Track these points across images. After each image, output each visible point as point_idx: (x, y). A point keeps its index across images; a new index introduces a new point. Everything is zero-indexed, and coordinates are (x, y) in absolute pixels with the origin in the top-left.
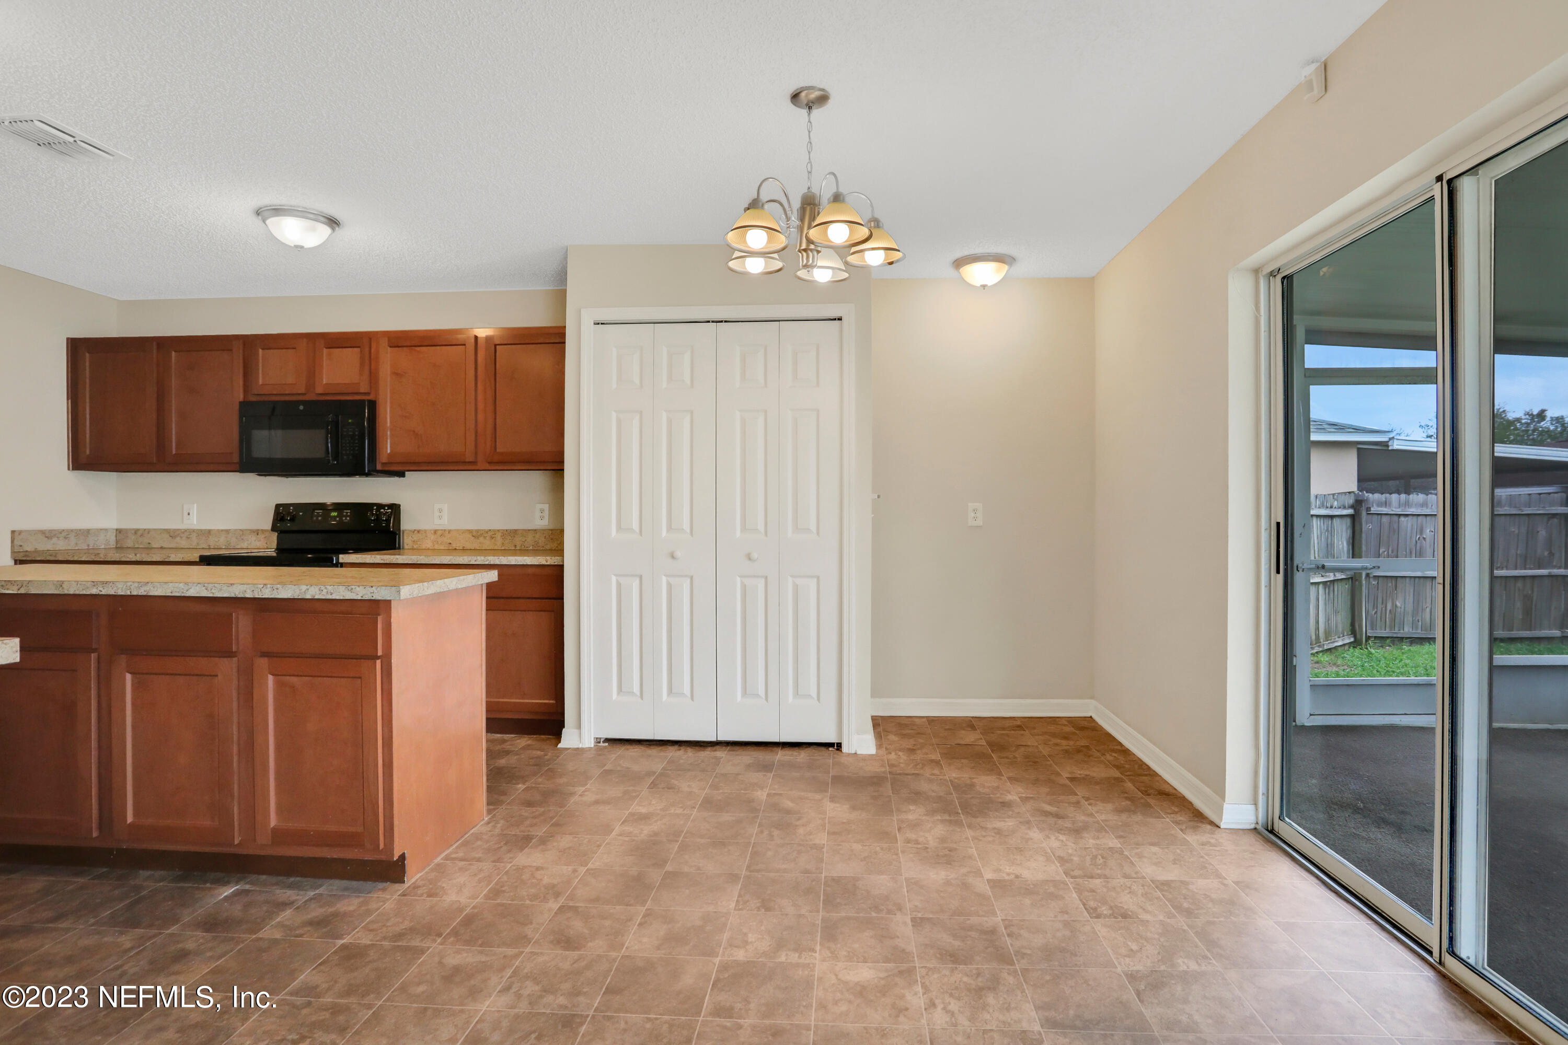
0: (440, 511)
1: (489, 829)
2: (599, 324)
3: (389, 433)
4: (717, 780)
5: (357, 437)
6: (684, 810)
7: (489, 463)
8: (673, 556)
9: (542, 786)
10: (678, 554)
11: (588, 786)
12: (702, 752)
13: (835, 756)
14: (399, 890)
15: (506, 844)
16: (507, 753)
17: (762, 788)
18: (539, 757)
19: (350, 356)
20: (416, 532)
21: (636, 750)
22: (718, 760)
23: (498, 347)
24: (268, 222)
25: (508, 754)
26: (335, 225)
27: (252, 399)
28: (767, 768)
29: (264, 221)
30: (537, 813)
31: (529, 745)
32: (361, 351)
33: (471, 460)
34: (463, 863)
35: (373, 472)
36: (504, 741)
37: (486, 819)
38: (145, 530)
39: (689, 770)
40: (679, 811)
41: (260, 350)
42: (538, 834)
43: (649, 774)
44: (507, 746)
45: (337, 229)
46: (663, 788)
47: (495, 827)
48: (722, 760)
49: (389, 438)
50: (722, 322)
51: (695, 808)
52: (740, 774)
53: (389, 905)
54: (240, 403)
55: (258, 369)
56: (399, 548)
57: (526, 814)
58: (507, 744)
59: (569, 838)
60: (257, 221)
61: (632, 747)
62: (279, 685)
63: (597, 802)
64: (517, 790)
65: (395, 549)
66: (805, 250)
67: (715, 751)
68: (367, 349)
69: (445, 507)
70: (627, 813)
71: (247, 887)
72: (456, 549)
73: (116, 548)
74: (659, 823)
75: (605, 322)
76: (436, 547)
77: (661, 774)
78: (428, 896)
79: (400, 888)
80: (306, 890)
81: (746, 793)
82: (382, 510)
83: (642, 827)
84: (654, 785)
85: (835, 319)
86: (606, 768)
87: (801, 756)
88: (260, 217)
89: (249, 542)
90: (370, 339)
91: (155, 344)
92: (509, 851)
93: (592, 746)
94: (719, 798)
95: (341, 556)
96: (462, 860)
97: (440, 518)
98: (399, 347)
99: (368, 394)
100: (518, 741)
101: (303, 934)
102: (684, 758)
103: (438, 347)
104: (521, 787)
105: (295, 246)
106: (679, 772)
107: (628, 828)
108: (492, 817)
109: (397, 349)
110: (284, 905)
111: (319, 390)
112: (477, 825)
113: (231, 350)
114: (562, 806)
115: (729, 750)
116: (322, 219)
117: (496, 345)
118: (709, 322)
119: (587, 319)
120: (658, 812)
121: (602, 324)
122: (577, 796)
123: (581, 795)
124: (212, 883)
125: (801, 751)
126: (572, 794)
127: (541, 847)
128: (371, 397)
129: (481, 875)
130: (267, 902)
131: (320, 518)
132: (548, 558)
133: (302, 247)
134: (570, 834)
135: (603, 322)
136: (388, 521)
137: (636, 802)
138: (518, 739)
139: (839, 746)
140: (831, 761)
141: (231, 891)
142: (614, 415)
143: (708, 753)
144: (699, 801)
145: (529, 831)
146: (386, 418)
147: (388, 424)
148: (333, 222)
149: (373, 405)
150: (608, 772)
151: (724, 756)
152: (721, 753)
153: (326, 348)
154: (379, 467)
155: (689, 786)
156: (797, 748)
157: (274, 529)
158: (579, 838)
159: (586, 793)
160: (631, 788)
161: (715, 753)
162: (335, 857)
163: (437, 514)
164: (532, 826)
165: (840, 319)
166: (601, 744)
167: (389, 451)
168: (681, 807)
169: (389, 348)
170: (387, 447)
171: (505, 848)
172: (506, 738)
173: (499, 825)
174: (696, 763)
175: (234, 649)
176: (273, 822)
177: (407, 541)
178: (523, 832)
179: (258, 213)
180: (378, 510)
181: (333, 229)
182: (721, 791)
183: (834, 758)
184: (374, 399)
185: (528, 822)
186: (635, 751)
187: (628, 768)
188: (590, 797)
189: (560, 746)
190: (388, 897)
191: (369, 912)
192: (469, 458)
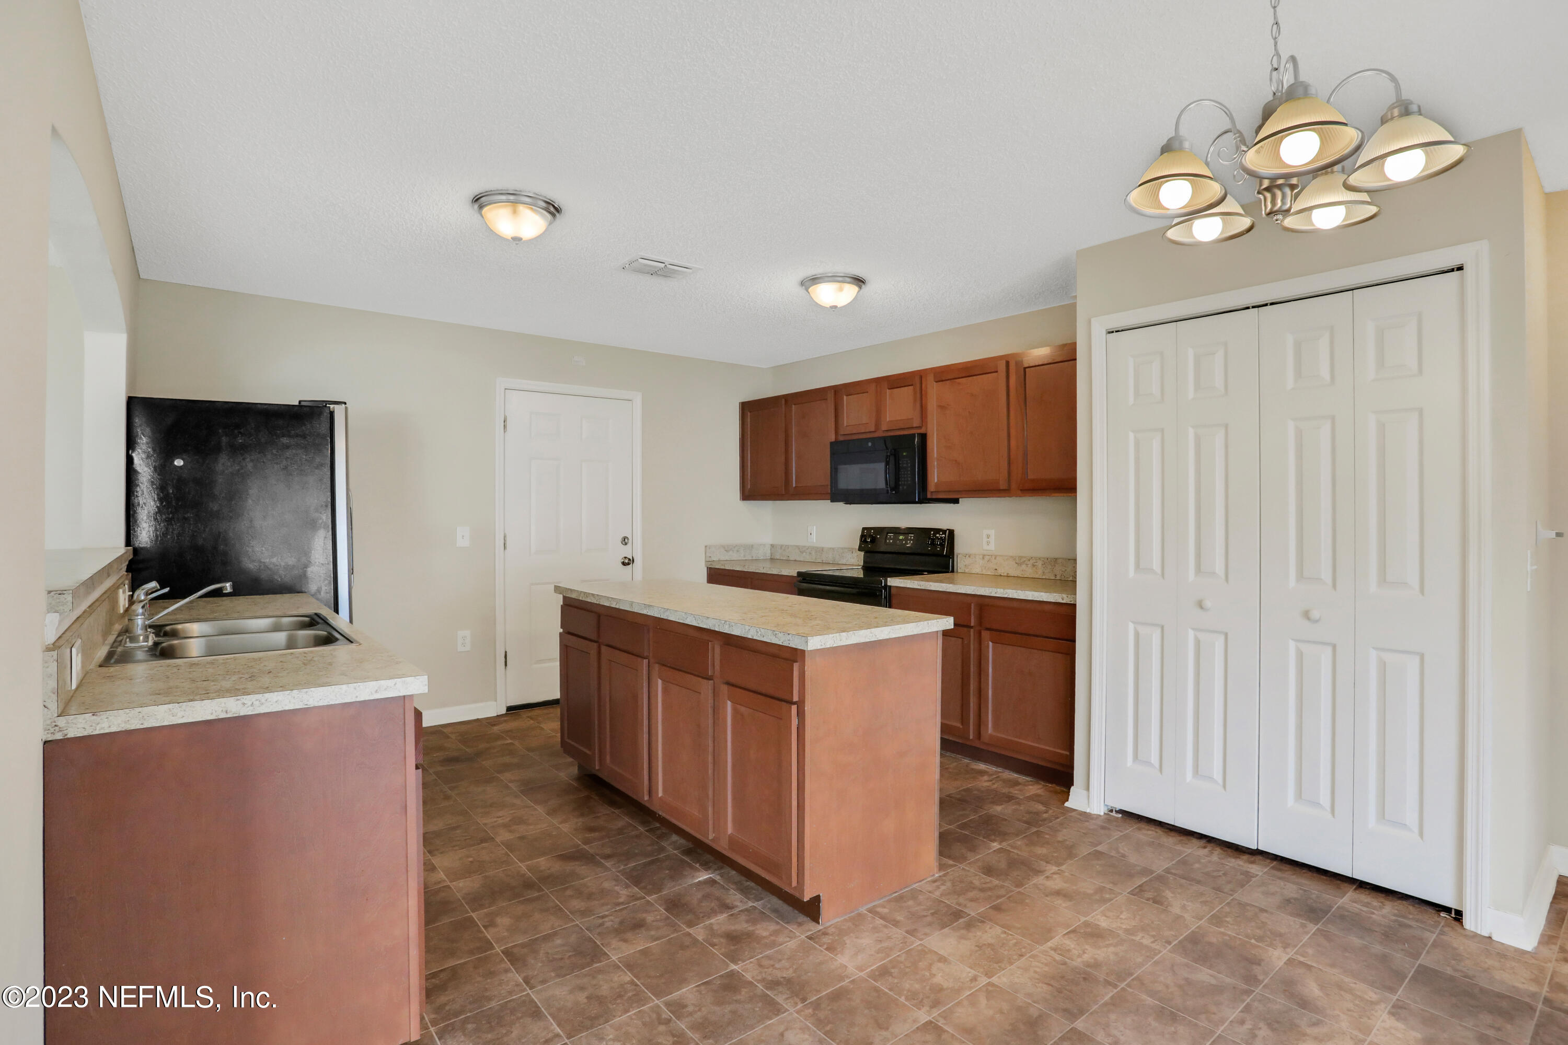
0: (988, 537)
1: (930, 889)
2: (1113, 332)
3: (936, 463)
4: (1227, 909)
5: (909, 469)
6: (1153, 942)
7: (1021, 490)
8: (1200, 605)
9: (1016, 851)
10: (1208, 604)
11: (1063, 867)
12: (1233, 860)
13: (1446, 929)
14: (811, 930)
15: (932, 914)
16: (1010, 798)
17: (1286, 946)
18: (1037, 813)
19: (906, 393)
20: (967, 556)
21: (1150, 832)
22: (1248, 876)
23: (1027, 370)
24: (810, 290)
25: (1010, 801)
26: (861, 283)
27: (841, 438)
28: (1313, 913)
29: (807, 290)
30: (988, 885)
31: (1039, 796)
32: (914, 389)
33: (1004, 488)
34: (882, 922)
35: (924, 500)
36: (1016, 783)
37: (937, 875)
38: (786, 546)
39: (1199, 882)
40: (1147, 941)
41: (845, 397)
42: (971, 913)
43: (1146, 871)
44: (1015, 791)
45: (863, 286)
46: (1148, 899)
47: (938, 887)
48: (1254, 879)
49: (936, 468)
50: (1266, 305)
51: (1169, 943)
52: (1266, 911)
53: (792, 944)
54: (831, 443)
55: (844, 413)
56: (953, 571)
57: (977, 882)
58: (1017, 788)
59: (998, 930)
60: (802, 291)
61: (1147, 827)
62: (735, 711)
63: (1058, 893)
64: (989, 849)
65: (948, 572)
66: (1268, 189)
67: (1253, 862)
68: (918, 386)
69: (992, 533)
70: (1083, 919)
71: (718, 878)
72: (1001, 575)
73: (771, 559)
74: (1112, 949)
75: (1120, 329)
76: (984, 572)
77: (1160, 878)
78: (827, 949)
79: (813, 928)
80: (749, 899)
81: (1259, 947)
82: (938, 535)
83: (1087, 947)
84: (1139, 891)
85: (1453, 270)
86: (1099, 848)
87: (1386, 911)
88: (804, 287)
89: (847, 559)
90: (921, 377)
91: (783, 400)
92: (930, 924)
93: (1102, 814)
94: (1214, 940)
95: (889, 579)
96: (882, 918)
97: (988, 543)
98: (942, 381)
99: (920, 427)
100: (1031, 787)
101: (716, 945)
102: (1203, 861)
103: (974, 377)
104: (996, 845)
105: (830, 307)
106: (1183, 881)
107: (1069, 943)
108: (944, 875)
109: (941, 382)
110: (726, 907)
111: (884, 427)
112: (923, 880)
113: (826, 399)
114: (1019, 884)
115: (1273, 868)
116: (849, 280)
117: (1025, 368)
118: (1248, 308)
119: (1099, 328)
120: (1120, 932)
121: (1116, 332)
122: (1043, 877)
123: (1047, 877)
124: (701, 865)
125: (1387, 903)
126: (1038, 872)
127: (963, 932)
128: (922, 431)
129: (885, 944)
130: (718, 899)
131: (891, 541)
132: (1064, 596)
133: (835, 307)
134: (1002, 926)
135: (1117, 330)
136: (942, 545)
137: (1102, 908)
138: (1032, 785)
139: (1458, 916)
140: (1434, 936)
141: (705, 878)
142: (1131, 436)
143: (1241, 863)
144: (1182, 935)
145: (965, 906)
146: (933, 449)
147: (935, 456)
148: (859, 281)
149: (924, 437)
150: (1098, 855)
151: (1260, 874)
152: (1258, 869)
153: (889, 389)
154: (929, 496)
155: (1184, 907)
156: (1383, 895)
157: (860, 549)
158: (1008, 934)
159: (1055, 876)
160: (1110, 886)
161: (1250, 866)
162: (767, 878)
163: (985, 540)
164: (972, 900)
165: (1460, 268)
166: (1114, 814)
167: (936, 481)
168: (1153, 936)
169: (935, 383)
170: (935, 477)
171: (929, 919)
172: (1020, 780)
173: (943, 888)
174: (1215, 874)
175: (710, 673)
176: (730, 831)
177: (961, 563)
178: (959, 905)
179: (802, 283)
180: (934, 534)
181: (860, 287)
182: (1222, 930)
183: (1442, 933)
184: (925, 432)
185: (971, 894)
186: (1147, 834)
187: (1124, 856)
188: (1057, 883)
189: (1067, 804)
190: (798, 934)
191: (773, 944)
192: (1003, 486)
